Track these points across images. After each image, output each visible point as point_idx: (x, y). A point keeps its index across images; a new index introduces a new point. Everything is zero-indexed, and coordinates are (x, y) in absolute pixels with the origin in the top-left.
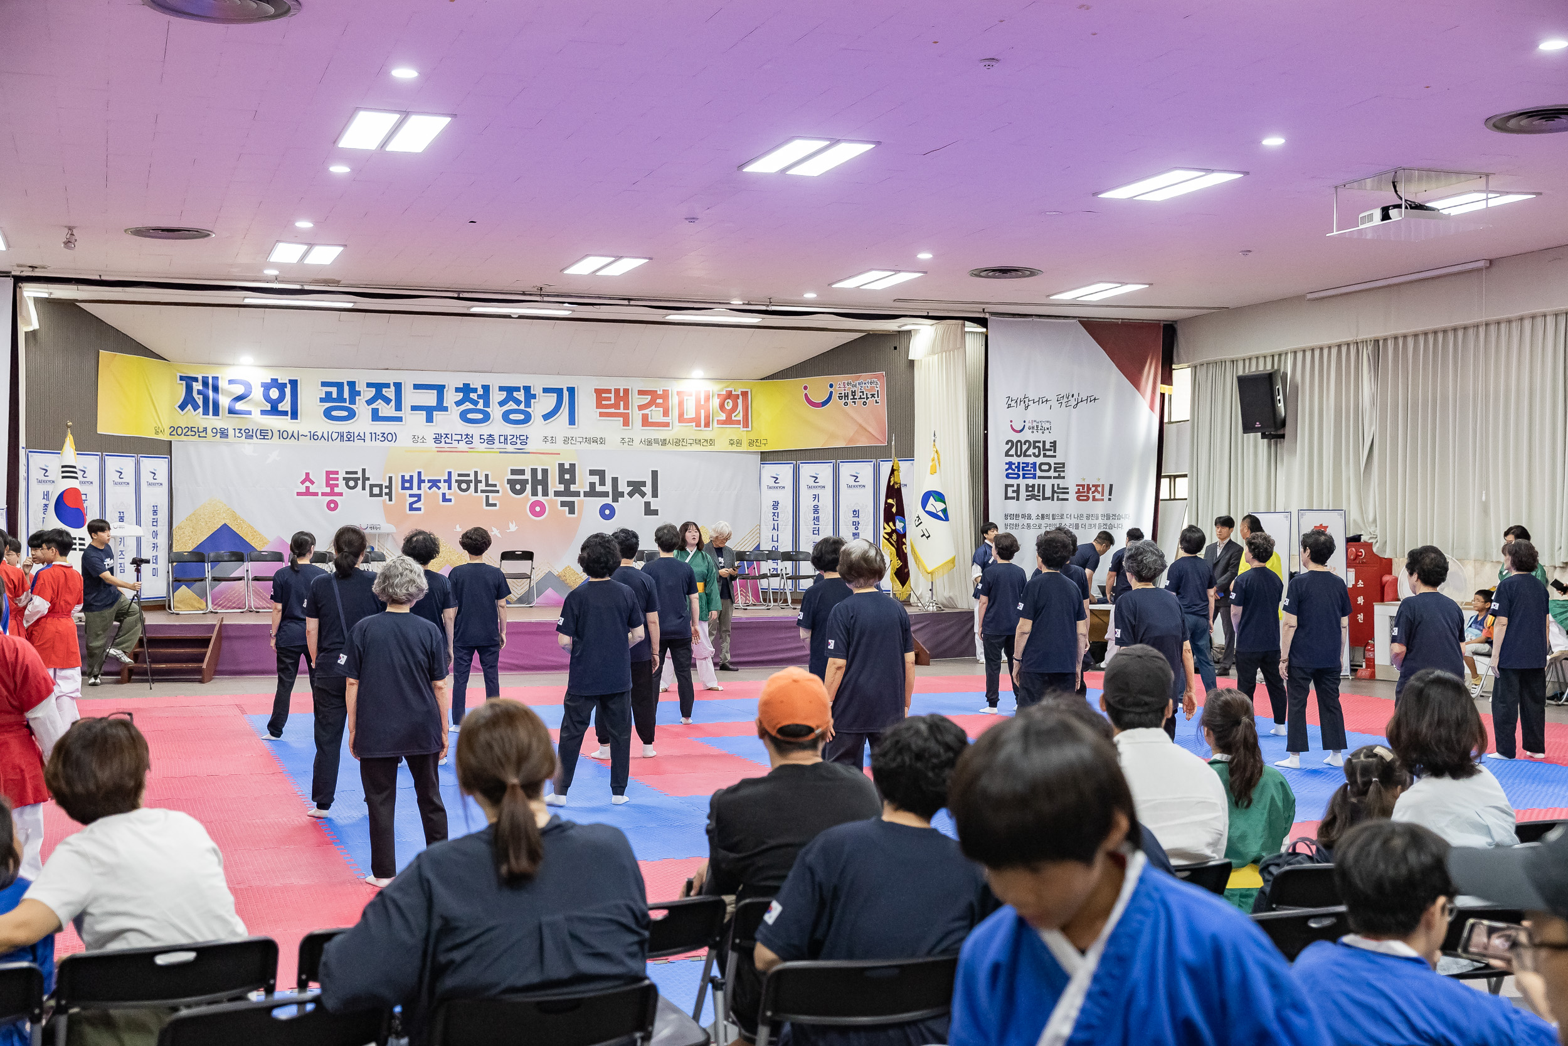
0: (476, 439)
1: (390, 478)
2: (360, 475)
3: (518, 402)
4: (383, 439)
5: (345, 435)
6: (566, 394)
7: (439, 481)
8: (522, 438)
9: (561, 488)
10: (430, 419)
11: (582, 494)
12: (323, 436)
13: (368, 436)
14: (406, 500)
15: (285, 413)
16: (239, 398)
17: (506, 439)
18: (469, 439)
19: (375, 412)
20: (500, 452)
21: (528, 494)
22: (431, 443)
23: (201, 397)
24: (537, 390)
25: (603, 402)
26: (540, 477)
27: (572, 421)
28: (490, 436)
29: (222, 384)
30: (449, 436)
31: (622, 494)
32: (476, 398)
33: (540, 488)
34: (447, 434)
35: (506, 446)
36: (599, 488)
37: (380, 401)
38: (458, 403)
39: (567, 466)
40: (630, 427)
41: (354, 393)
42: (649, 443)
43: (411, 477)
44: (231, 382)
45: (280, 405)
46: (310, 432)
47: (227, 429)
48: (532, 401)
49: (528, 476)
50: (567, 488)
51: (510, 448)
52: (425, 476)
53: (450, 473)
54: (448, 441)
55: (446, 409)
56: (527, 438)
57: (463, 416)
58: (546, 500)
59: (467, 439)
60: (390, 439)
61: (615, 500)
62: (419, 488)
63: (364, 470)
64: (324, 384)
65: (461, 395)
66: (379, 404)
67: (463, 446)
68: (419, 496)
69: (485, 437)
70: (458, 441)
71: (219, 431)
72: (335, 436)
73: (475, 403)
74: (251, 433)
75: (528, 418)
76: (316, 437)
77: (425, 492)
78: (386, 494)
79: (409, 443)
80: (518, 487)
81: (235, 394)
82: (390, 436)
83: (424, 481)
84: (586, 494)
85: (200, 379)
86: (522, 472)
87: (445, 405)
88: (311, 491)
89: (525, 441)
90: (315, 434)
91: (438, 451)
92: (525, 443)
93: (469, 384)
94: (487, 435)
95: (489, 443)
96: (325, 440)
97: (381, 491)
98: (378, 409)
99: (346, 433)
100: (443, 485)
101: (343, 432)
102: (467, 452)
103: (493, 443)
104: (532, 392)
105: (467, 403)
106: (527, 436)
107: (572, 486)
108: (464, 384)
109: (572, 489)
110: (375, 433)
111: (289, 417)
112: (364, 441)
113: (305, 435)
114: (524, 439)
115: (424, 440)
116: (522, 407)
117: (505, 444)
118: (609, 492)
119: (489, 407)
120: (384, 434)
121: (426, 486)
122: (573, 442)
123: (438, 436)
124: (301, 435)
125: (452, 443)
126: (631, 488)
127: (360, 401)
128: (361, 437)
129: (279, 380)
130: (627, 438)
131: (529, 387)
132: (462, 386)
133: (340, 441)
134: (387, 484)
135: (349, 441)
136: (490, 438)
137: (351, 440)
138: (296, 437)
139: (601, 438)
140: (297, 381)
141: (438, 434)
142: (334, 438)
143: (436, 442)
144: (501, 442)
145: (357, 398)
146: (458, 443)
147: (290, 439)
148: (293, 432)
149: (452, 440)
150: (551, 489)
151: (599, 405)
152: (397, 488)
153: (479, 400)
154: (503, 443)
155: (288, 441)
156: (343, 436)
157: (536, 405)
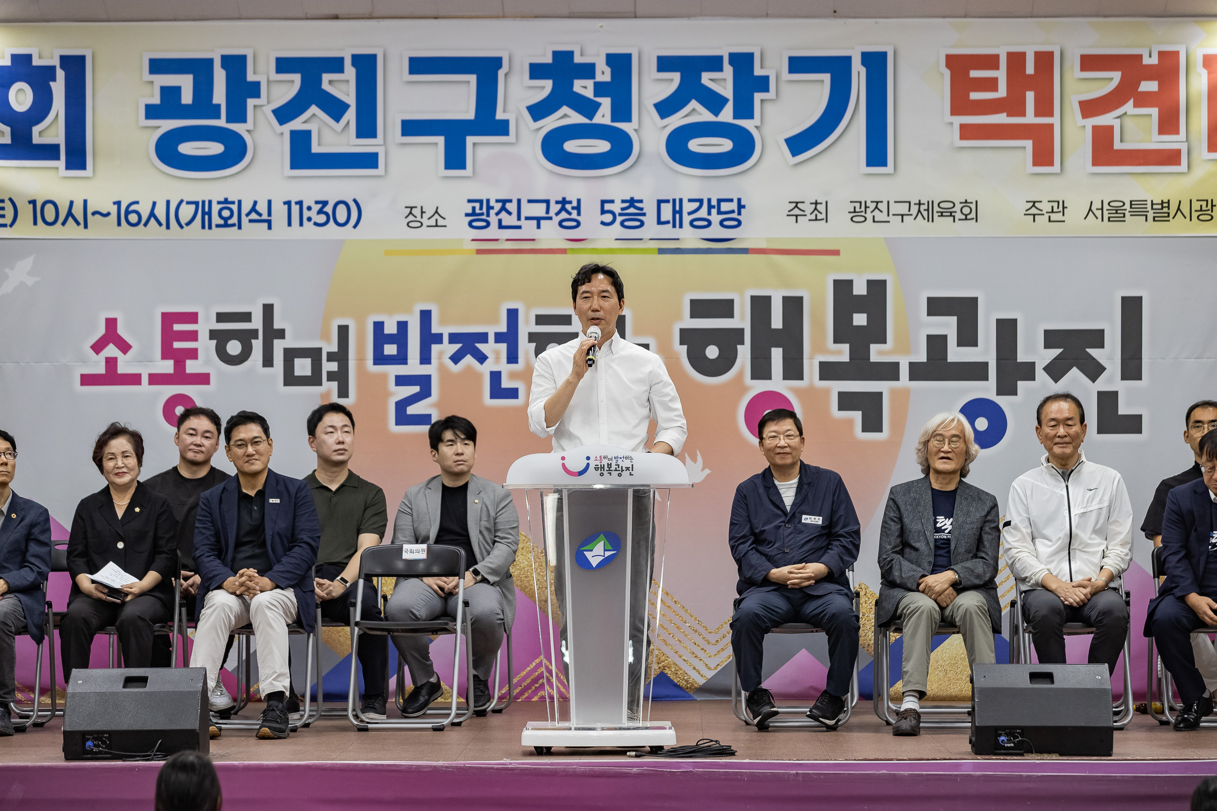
0: (590, 216)
1: (343, 331)
2: (257, 323)
3: (714, 102)
4: (322, 218)
5: (216, 208)
6: (859, 74)
7: (483, 337)
8: (725, 207)
9: (842, 353)
10: (455, 159)
11: (904, 371)
12: (152, 214)
13: (279, 212)
14: (389, 394)
15: (49, 152)
17: (677, 212)
18: (568, 212)
19: (300, 141)
20: (661, 251)
21: (741, 374)
22: (458, 228)
24: (770, 64)
25: (974, 96)
26: (777, 322)
27: (877, 154)
28: (632, 202)
30: (510, 207)
31: (1028, 372)
32: (589, 93)
33: (777, 355)
34: (504, 202)
35: (676, 233)
36: (956, 354)
37: (314, 109)
38: (538, 111)
39: (860, 289)
40: (1056, 168)
41: (243, 90)
42: (1116, 213)
43: (403, 326)
45: (36, 130)
46: (118, 203)
48: (758, 97)
49: (742, 319)
50: (860, 354)
51: (689, 237)
52: (443, 322)
53: (513, 315)
54: (507, 220)
55: (502, 128)
56: (741, 207)
57: (553, 149)
58: (795, 391)
59: (564, 215)
60: (341, 218)
61: (1007, 387)
62: (425, 358)
63: (268, 310)
64: (158, 66)
65: (547, 85)
66: (313, 119)
67: (551, 234)
68: (424, 382)
69: (616, 207)
70: (538, 219)
72: (186, 212)
73: (588, 108)
75: (743, 148)
76: (133, 218)
77: (442, 368)
78: (331, 376)
79: (399, 231)
80: (712, 352)
82: (342, 209)
83: (438, 338)
84: (918, 372)
86: (725, 308)
87: (500, 115)
88: (120, 370)
89: (735, 215)
90: (132, 208)
91: (479, 252)
92: (735, 223)
93: (571, 54)
94: (623, 201)
95: (626, 223)
96: (160, 224)
97: (317, 367)
98: (308, 133)
99: (219, 203)
100: (494, 350)
101: (210, 202)
102: (563, 251)
103: (638, 223)
104: (758, 71)
105: (565, 110)
106: (739, 200)
107: (873, 347)
108: (555, 54)
109: (874, 358)
110: (300, 203)
111: (61, 163)
112: (270, 228)
113: (105, 212)
114: (733, 212)
115: (439, 219)
116: (727, 115)
117: (674, 226)
118: (987, 363)
119: (628, 119)
120: (325, 203)
121: (443, 351)
122: (879, 216)
123: (481, 208)
124: (94, 213)
125: (519, 227)
126: (1056, 352)
127: (258, 111)
128: (260, 215)
129: (29, 57)
130: (1045, 201)
131: (750, 56)
132: (548, 59)
133: (203, 227)
134: (334, 348)
135: (226, 225)
136: (632, 210)
137: (234, 225)
138: (81, 220)
139: (966, 202)
140: (82, 59)
141: (480, 202)
142: (184, 220)
143: (475, 224)
144: (663, 219)
145: (251, 102)
146: (539, 227)
147: (64, 224)
148: (72, 203)
149: (519, 219)
150: (811, 358)
151: (959, 105)
152: (361, 360)
153: (598, 99)
154: (668, 222)
155: (57, 231)
156: (209, 213)
157: (769, 108)
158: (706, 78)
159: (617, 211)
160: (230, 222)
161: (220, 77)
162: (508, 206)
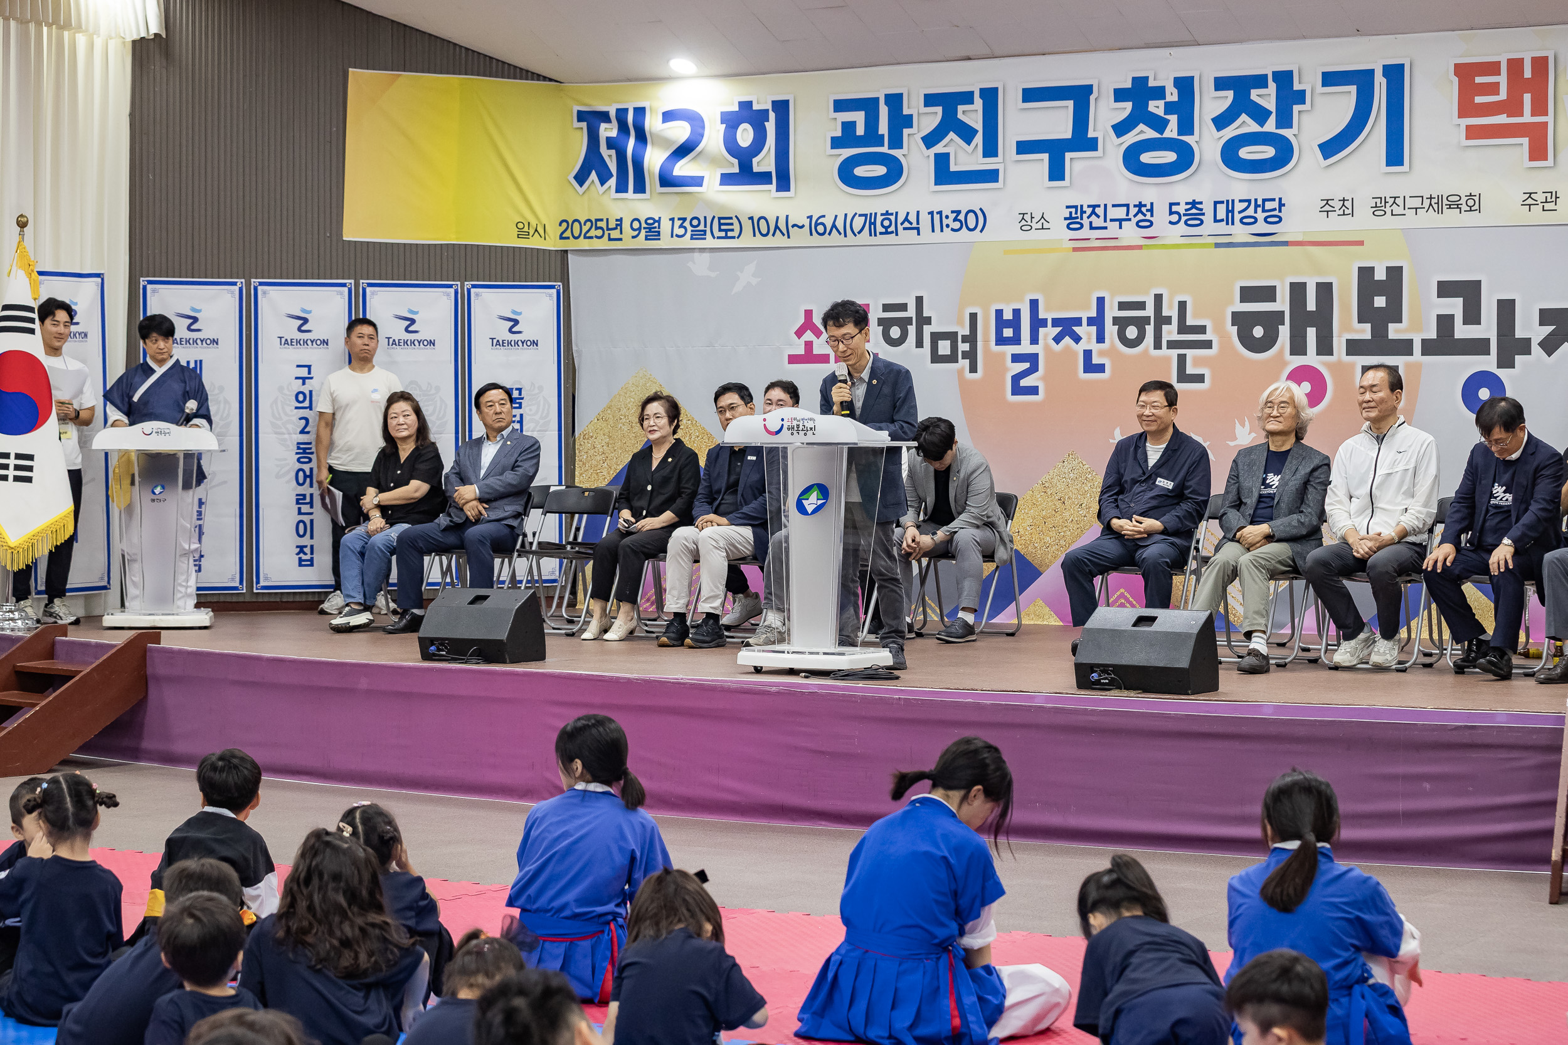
0: (1161, 216)
1: (973, 317)
2: (911, 312)
3: (1260, 115)
4: (957, 225)
5: (879, 218)
6: (1380, 83)
7: (1078, 321)
8: (1268, 206)
9: (1364, 332)
10: (1057, 172)
11: (1417, 347)
12: (834, 226)
13: (925, 220)
14: (1006, 370)
15: (764, 178)
16: (683, 151)
17: (1230, 211)
18: (1143, 213)
19: (942, 161)
20: (1217, 245)
21: (1281, 351)
22: (1059, 231)
23: (613, 152)
24: (1308, 81)
25: (1478, 100)
26: (1311, 306)
27: (1395, 155)
28: (1194, 204)
29: (653, 123)
30: (1099, 211)
31: (1525, 347)
32: (1160, 112)
33: (1311, 333)
34: (1094, 207)
35: (1229, 229)
36: (1462, 331)
37: (952, 135)
38: (1120, 129)
39: (1380, 275)
40: (1550, 162)
41: (901, 122)
43: (1017, 313)
44: (668, 116)
45: (755, 161)
46: (810, 217)
47: (659, 221)
48: (1296, 108)
49: (1282, 303)
50: (1379, 332)
51: (1240, 232)
52: (1047, 310)
53: (1101, 301)
54: (1096, 222)
55: (1091, 145)
56: (1281, 205)
57: (1132, 161)
58: (1325, 364)
59: (1140, 217)
60: (972, 225)
61: (1506, 361)
62: (1034, 340)
63: (919, 300)
64: (841, 106)
65: (1128, 106)
66: (951, 144)
67: (1130, 233)
68: (1033, 359)
69: (1181, 209)
70: (1120, 221)
71: (644, 225)
72: (858, 222)
73: (1159, 124)
74: (701, 227)
75: (1284, 154)
76: (821, 229)
77: (1047, 348)
78: (965, 355)
79: (1014, 233)
80: (1258, 332)
81: (674, 142)
82: (971, 216)
83: (1044, 323)
84: (1429, 348)
85: (613, 114)
86: (1268, 293)
87: (1091, 134)
88: (815, 352)
89: (1276, 213)
90: (820, 221)
91: (1075, 249)
92: (1277, 219)
93: (1147, 78)
94: (1187, 204)
95: (1189, 222)
96: (840, 234)
97: (954, 347)
98: (948, 155)
99: (882, 215)
100: (1086, 332)
101: (876, 214)
102: (1140, 247)
103: (1199, 222)
104: (1297, 87)
105: (1142, 127)
106: (1280, 199)
107: (1391, 326)
108: (1134, 79)
109: (1392, 335)
110: (940, 213)
111: (773, 187)
112: (919, 234)
113: (800, 225)
114: (1275, 209)
115: (1045, 222)
116: (1270, 126)
117: (1227, 223)
118: (1489, 339)
119: (1190, 132)
120: (959, 212)
121: (1048, 333)
122: (1397, 210)
123: (1076, 213)
124: (793, 226)
125: (1106, 228)
126: (1550, 329)
127: (911, 138)
128: (911, 223)
129: (751, 103)
130: (1540, 193)
131: (1290, 74)
132: (1129, 85)
133: (871, 235)
134: (967, 333)
135: (887, 233)
136: (1194, 211)
137: (892, 232)
138: (785, 232)
139: (1471, 195)
140: (787, 102)
141: (1076, 207)
142: (856, 229)
143: (1071, 226)
144: (1218, 218)
145: (906, 131)
146: (1121, 227)
147: (773, 235)
148: (778, 218)
149: (1105, 221)
150: (1340, 336)
151: (1466, 108)
152: (986, 341)
153: (1167, 117)
154: (1222, 220)
155: (769, 241)
156: (874, 224)
157: (1305, 118)
158: (1255, 94)
159: (1182, 212)
160: (889, 230)
161: (884, 111)
162: (1097, 210)
